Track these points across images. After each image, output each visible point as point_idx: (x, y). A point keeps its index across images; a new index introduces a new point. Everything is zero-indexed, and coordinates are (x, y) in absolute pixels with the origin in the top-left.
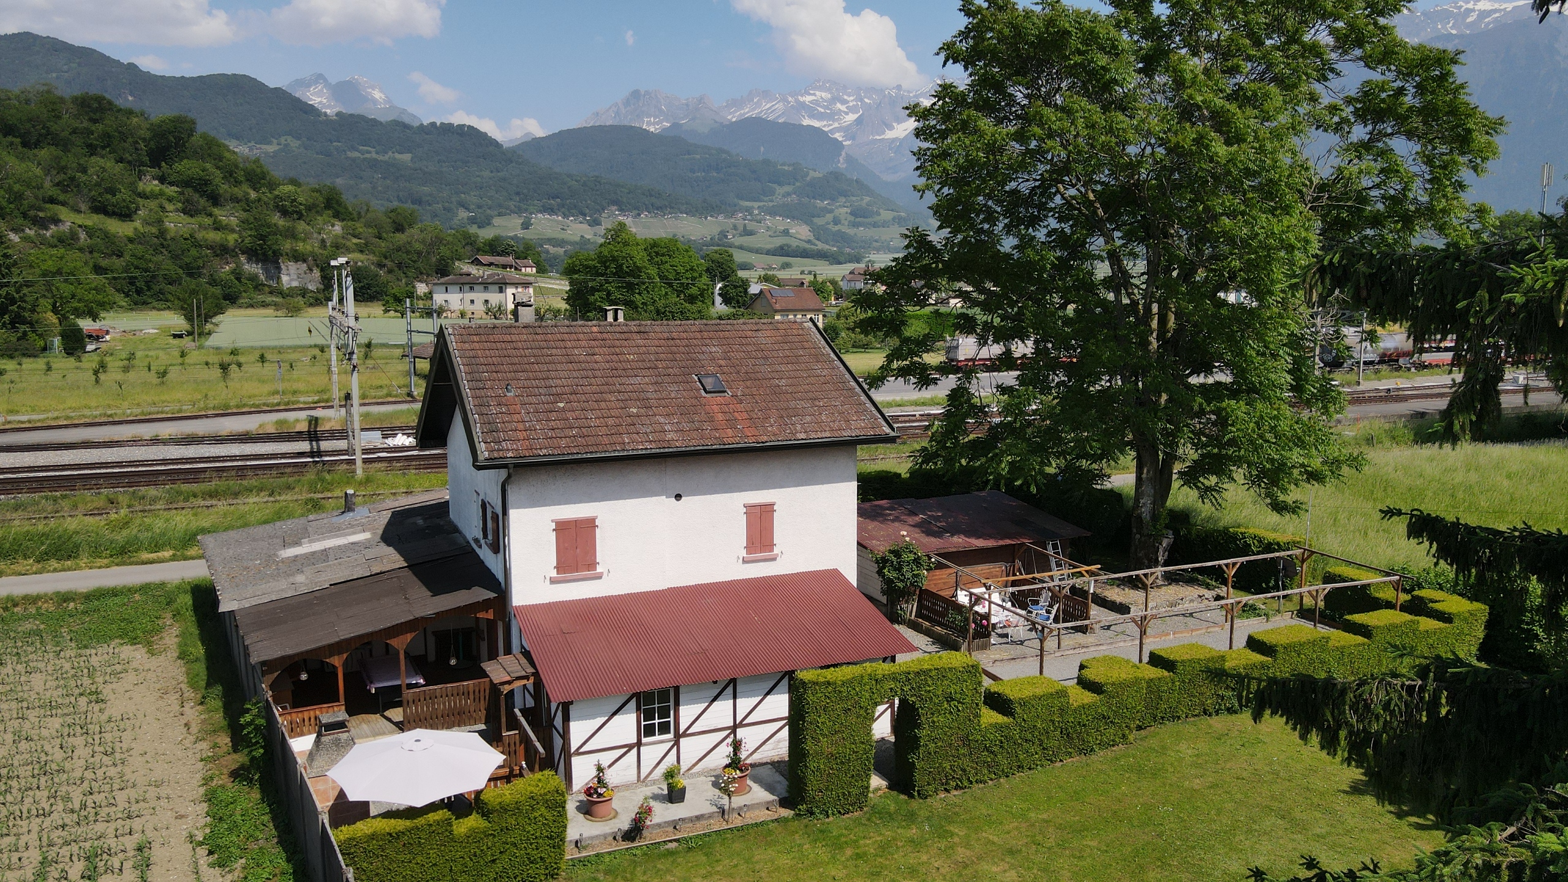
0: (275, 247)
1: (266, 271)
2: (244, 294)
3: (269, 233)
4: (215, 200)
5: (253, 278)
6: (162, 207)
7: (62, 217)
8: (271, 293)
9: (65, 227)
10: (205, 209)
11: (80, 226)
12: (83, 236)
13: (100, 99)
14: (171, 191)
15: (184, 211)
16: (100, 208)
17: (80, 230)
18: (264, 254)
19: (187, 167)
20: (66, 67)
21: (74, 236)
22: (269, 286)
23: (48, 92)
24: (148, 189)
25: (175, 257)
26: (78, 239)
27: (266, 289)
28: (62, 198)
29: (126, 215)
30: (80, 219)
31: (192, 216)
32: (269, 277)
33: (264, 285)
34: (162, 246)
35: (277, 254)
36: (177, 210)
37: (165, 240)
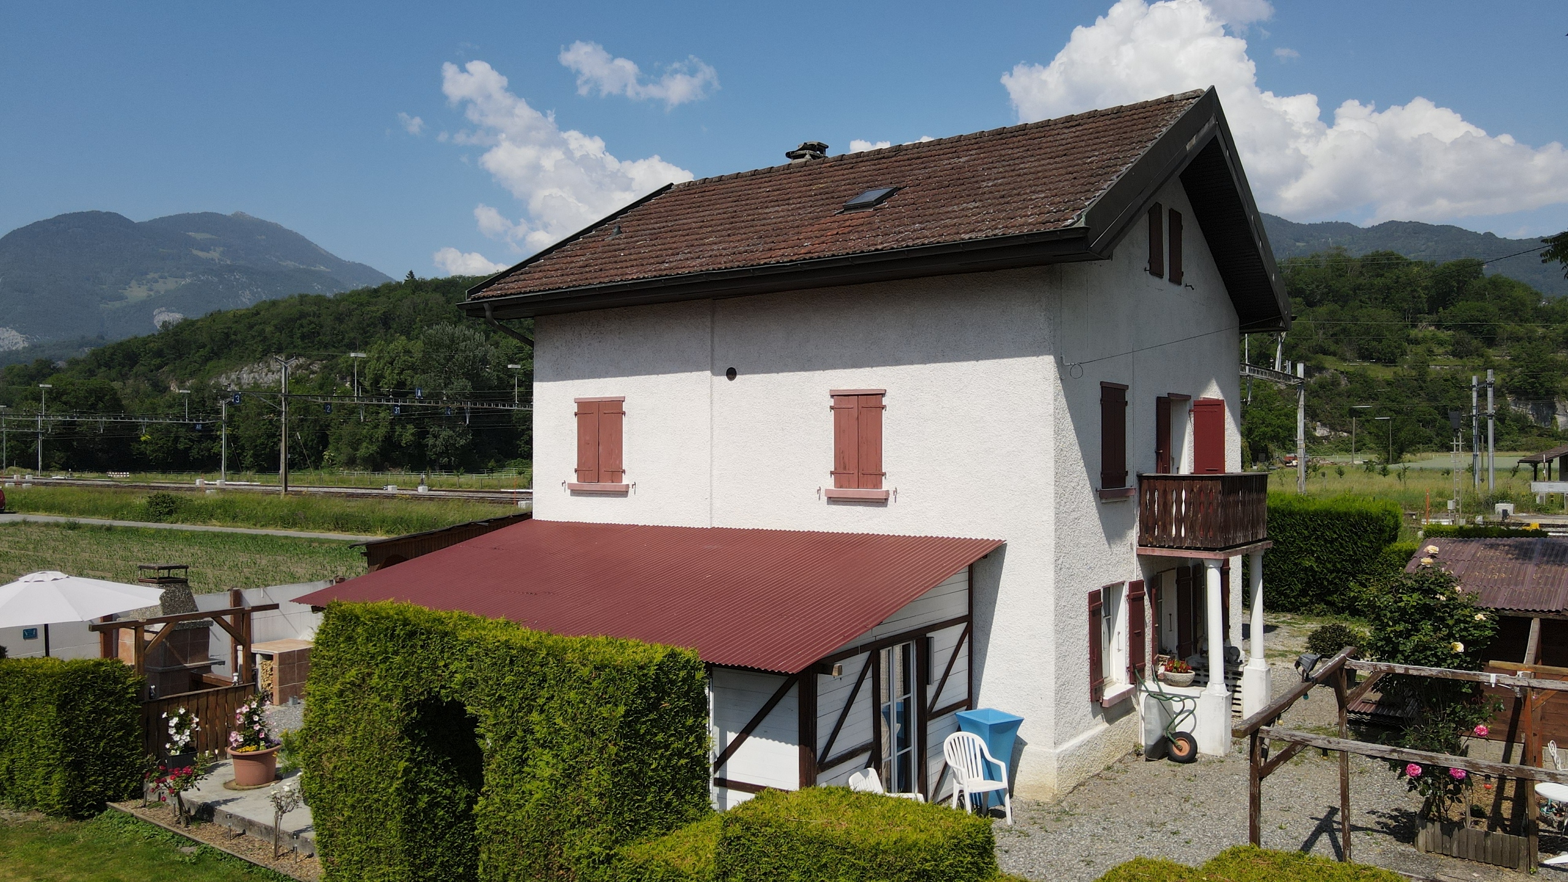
0: (1548, 385)
1: (1537, 410)
2: (1506, 437)
3: (1543, 370)
4: (1491, 341)
5: (1520, 419)
6: (1430, 352)
7: (1327, 365)
8: (1540, 435)
9: (1327, 375)
10: (1477, 350)
11: (1342, 373)
12: (1344, 382)
13: (1389, 256)
14: (1445, 335)
15: (1454, 354)
16: (1365, 355)
17: (1342, 377)
18: (1536, 393)
19: (1463, 308)
20: (1423, 247)
21: (1335, 383)
22: (1539, 428)
23: (1339, 255)
24: (1420, 335)
25: (1432, 398)
26: (1339, 384)
27: (1535, 430)
28: (1333, 348)
29: (1390, 361)
30: (1345, 366)
31: (1461, 358)
32: (1541, 418)
33: (1533, 427)
34: (1421, 388)
35: (1551, 393)
36: (1446, 353)
37: (1425, 382)
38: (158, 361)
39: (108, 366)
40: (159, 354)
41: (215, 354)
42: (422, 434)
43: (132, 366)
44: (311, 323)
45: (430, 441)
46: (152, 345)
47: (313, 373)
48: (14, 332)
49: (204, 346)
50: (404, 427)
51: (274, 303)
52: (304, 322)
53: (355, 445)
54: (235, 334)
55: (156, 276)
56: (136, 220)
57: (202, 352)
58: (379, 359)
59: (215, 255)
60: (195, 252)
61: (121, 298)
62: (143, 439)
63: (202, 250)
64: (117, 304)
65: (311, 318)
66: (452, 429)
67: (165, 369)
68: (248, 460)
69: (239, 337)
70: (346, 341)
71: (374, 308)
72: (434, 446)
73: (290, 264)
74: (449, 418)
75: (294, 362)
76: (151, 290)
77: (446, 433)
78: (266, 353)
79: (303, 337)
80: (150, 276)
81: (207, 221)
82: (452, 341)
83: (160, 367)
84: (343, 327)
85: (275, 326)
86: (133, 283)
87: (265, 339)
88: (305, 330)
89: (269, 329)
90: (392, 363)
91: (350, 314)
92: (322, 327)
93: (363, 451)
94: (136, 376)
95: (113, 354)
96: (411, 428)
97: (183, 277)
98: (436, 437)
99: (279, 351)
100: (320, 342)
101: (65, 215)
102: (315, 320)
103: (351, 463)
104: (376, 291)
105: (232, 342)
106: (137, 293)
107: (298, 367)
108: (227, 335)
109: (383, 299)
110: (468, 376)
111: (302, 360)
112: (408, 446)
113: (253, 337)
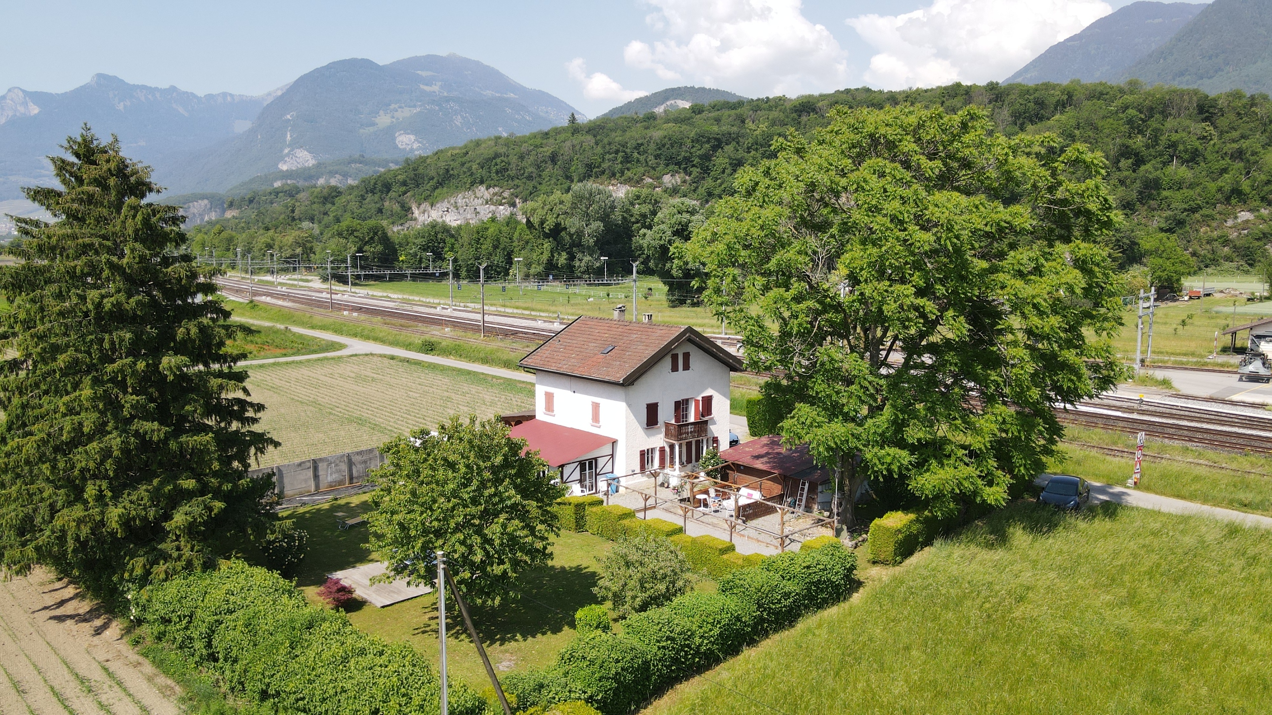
38: (404, 188)
39: (373, 192)
40: (404, 183)
41: (440, 184)
42: (572, 257)
43: (388, 192)
44: (503, 161)
45: (577, 263)
46: (399, 177)
47: (504, 198)
48: (306, 153)
49: (433, 178)
50: (559, 254)
51: (478, 144)
52: (498, 160)
53: (529, 265)
54: (452, 169)
55: (396, 106)
56: (381, 63)
57: (432, 183)
58: (543, 208)
59: (435, 88)
60: (422, 86)
61: (373, 124)
62: (401, 259)
63: (427, 85)
64: (372, 129)
65: (502, 158)
66: (591, 255)
67: (408, 194)
68: (464, 273)
69: (456, 172)
70: (526, 174)
71: (545, 149)
72: (580, 267)
73: (489, 93)
74: (589, 247)
75: (491, 190)
76: (393, 117)
77: (587, 258)
78: (473, 184)
79: (497, 172)
80: (393, 106)
81: (431, 61)
82: (591, 194)
83: (405, 193)
84: (524, 164)
85: (479, 164)
86: (381, 112)
87: (472, 174)
88: (498, 167)
89: (475, 167)
90: (551, 210)
91: (529, 153)
92: (509, 164)
93: (532, 271)
94: (391, 199)
95: (375, 184)
96: (564, 255)
97: (415, 106)
98: (580, 260)
99: (482, 182)
100: (509, 176)
101: (334, 63)
102: (505, 159)
103: (527, 277)
104: (547, 134)
105: (451, 175)
106: (383, 120)
107: (495, 194)
108: (447, 171)
109: (551, 141)
110: (602, 219)
111: (497, 189)
112: (562, 268)
113: (465, 173)
